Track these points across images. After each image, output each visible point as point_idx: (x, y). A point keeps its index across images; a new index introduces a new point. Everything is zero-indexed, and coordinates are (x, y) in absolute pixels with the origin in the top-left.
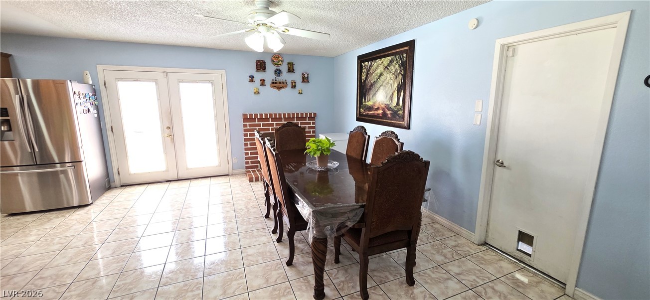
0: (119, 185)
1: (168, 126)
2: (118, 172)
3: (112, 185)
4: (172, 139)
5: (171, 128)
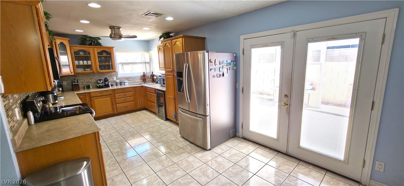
0: (241, 136)
1: (286, 94)
2: (242, 126)
3: (238, 134)
4: (287, 109)
5: (289, 96)
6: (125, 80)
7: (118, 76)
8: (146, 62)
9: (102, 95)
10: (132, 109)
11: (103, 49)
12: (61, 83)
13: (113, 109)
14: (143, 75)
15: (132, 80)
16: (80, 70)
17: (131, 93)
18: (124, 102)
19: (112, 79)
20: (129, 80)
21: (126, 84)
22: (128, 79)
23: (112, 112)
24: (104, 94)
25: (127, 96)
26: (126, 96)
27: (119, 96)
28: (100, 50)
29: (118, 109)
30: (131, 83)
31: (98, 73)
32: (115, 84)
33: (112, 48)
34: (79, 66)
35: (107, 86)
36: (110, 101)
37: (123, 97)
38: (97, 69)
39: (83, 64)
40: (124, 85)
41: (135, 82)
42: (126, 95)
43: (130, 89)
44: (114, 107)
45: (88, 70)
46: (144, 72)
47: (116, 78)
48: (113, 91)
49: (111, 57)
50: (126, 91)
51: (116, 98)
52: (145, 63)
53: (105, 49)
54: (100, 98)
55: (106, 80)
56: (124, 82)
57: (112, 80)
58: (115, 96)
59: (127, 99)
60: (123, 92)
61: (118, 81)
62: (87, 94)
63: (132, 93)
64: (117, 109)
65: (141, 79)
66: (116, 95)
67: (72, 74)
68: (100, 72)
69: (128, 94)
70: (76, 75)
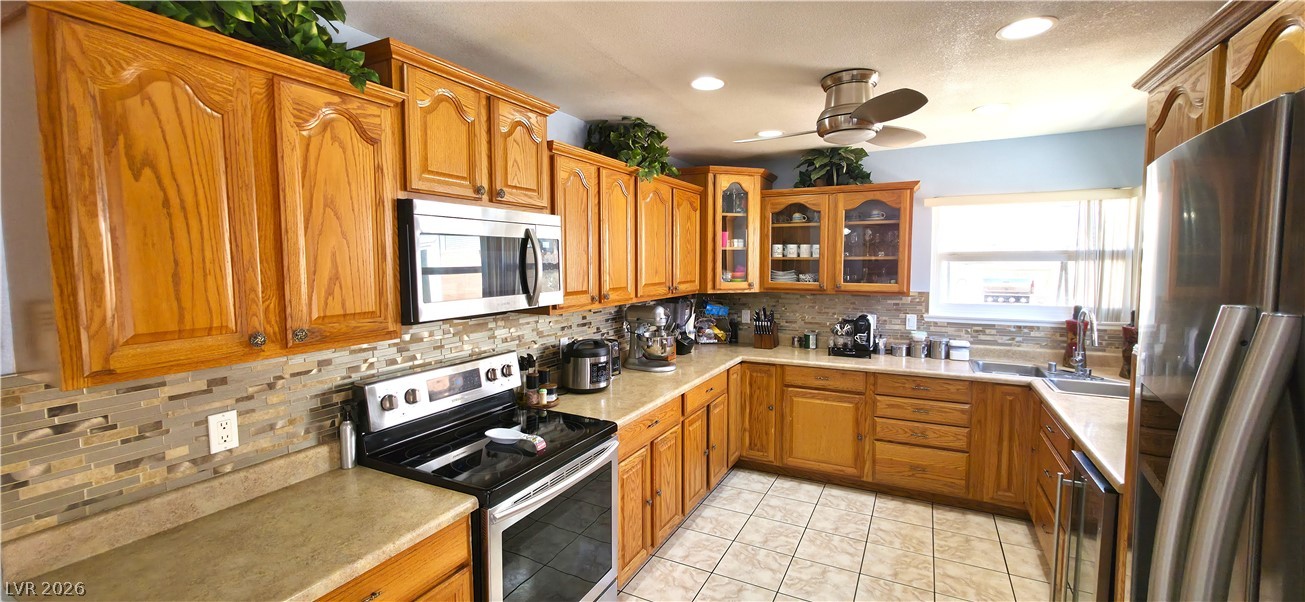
6: (959, 337)
7: (927, 311)
8: (1108, 249)
9: (822, 383)
10: (946, 490)
11: (871, 196)
12: (735, 316)
13: (858, 458)
14: (1068, 323)
15: (995, 343)
16: (785, 279)
17: (956, 411)
18: (913, 440)
19: (899, 321)
20: (982, 337)
21: (954, 354)
22: (977, 331)
23: (851, 471)
24: (831, 384)
25: (932, 417)
26: (923, 417)
27: (891, 406)
28: (857, 200)
29: (877, 468)
30: (986, 353)
31: (838, 291)
32: (904, 348)
33: (910, 186)
34: (783, 265)
35: (863, 351)
36: (850, 417)
37: (909, 417)
38: (834, 278)
39: (799, 256)
40: (948, 356)
41: (1014, 353)
42: (927, 412)
43: (952, 388)
44: (864, 449)
45: (807, 280)
46: (1077, 310)
47: (918, 321)
48: (871, 380)
49: (896, 227)
50: (932, 394)
51: (879, 413)
52: (1101, 255)
53: (878, 196)
54: (813, 397)
55: (861, 325)
56: (949, 348)
57: (897, 327)
58: (875, 402)
59: (931, 435)
60: (915, 394)
61: (921, 336)
62: (773, 369)
63: (963, 412)
64: (874, 462)
65: (1055, 345)
66: (878, 398)
67: (752, 291)
68: (843, 288)
69: (940, 410)
70: (770, 293)
